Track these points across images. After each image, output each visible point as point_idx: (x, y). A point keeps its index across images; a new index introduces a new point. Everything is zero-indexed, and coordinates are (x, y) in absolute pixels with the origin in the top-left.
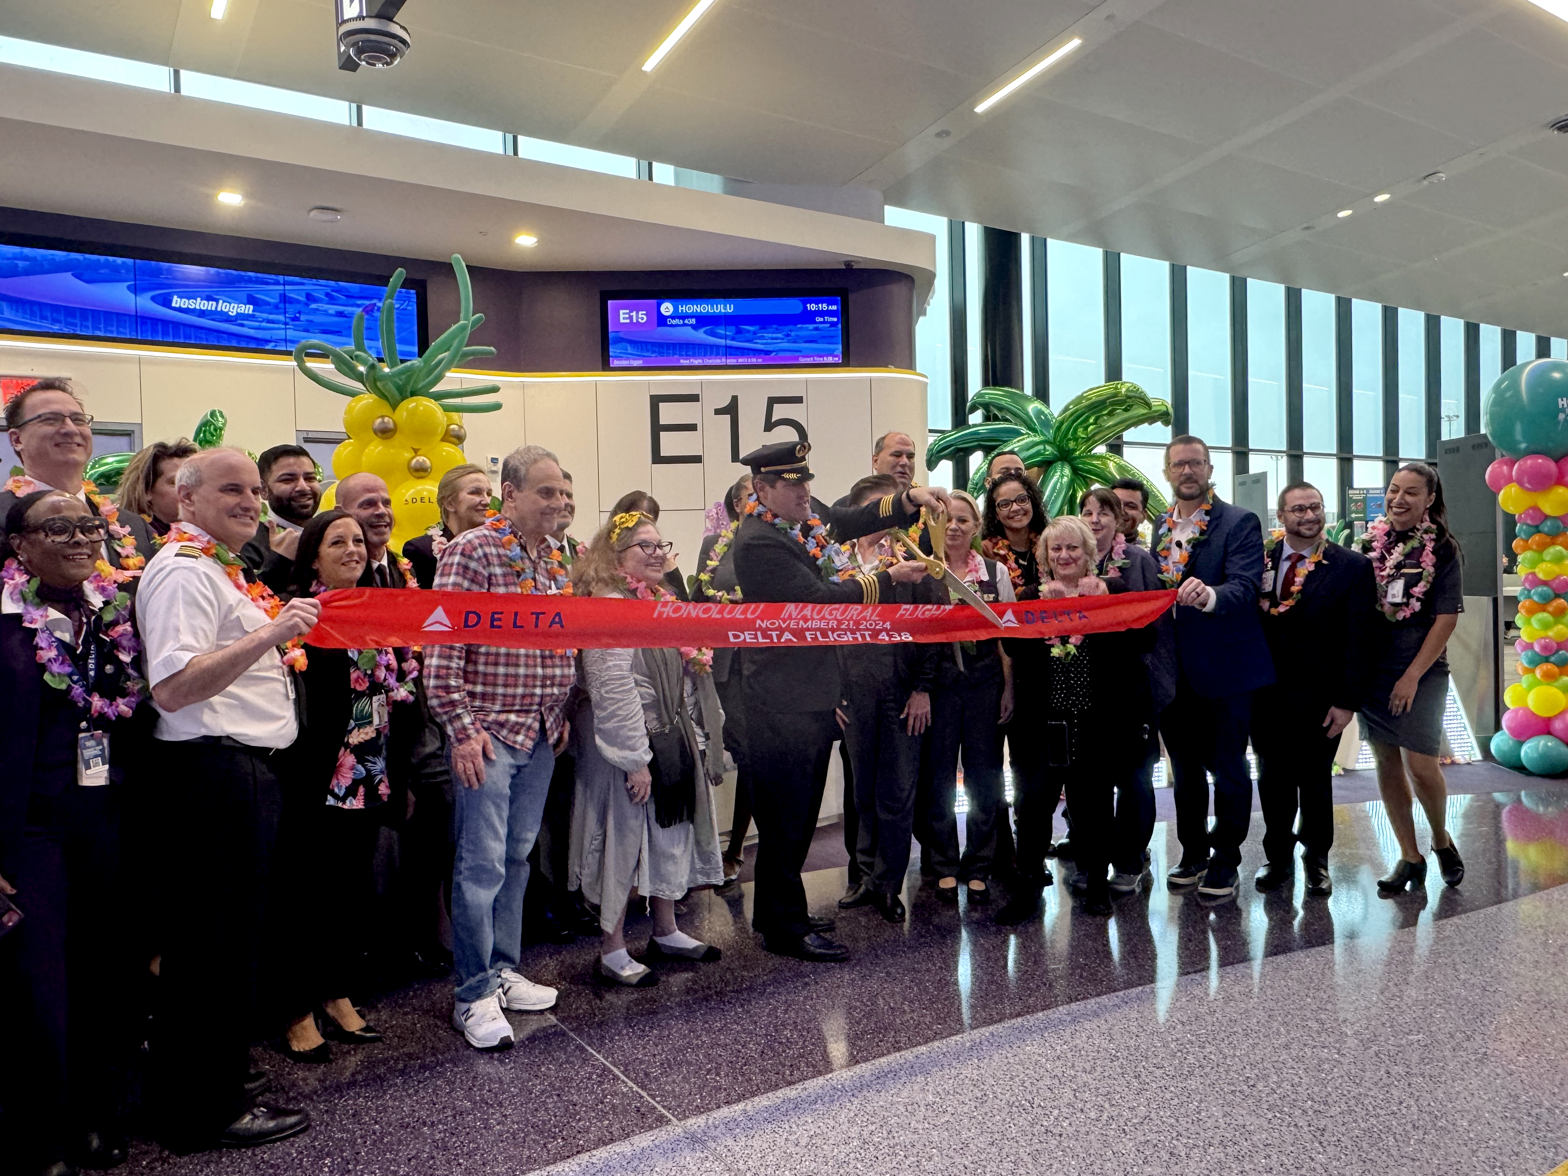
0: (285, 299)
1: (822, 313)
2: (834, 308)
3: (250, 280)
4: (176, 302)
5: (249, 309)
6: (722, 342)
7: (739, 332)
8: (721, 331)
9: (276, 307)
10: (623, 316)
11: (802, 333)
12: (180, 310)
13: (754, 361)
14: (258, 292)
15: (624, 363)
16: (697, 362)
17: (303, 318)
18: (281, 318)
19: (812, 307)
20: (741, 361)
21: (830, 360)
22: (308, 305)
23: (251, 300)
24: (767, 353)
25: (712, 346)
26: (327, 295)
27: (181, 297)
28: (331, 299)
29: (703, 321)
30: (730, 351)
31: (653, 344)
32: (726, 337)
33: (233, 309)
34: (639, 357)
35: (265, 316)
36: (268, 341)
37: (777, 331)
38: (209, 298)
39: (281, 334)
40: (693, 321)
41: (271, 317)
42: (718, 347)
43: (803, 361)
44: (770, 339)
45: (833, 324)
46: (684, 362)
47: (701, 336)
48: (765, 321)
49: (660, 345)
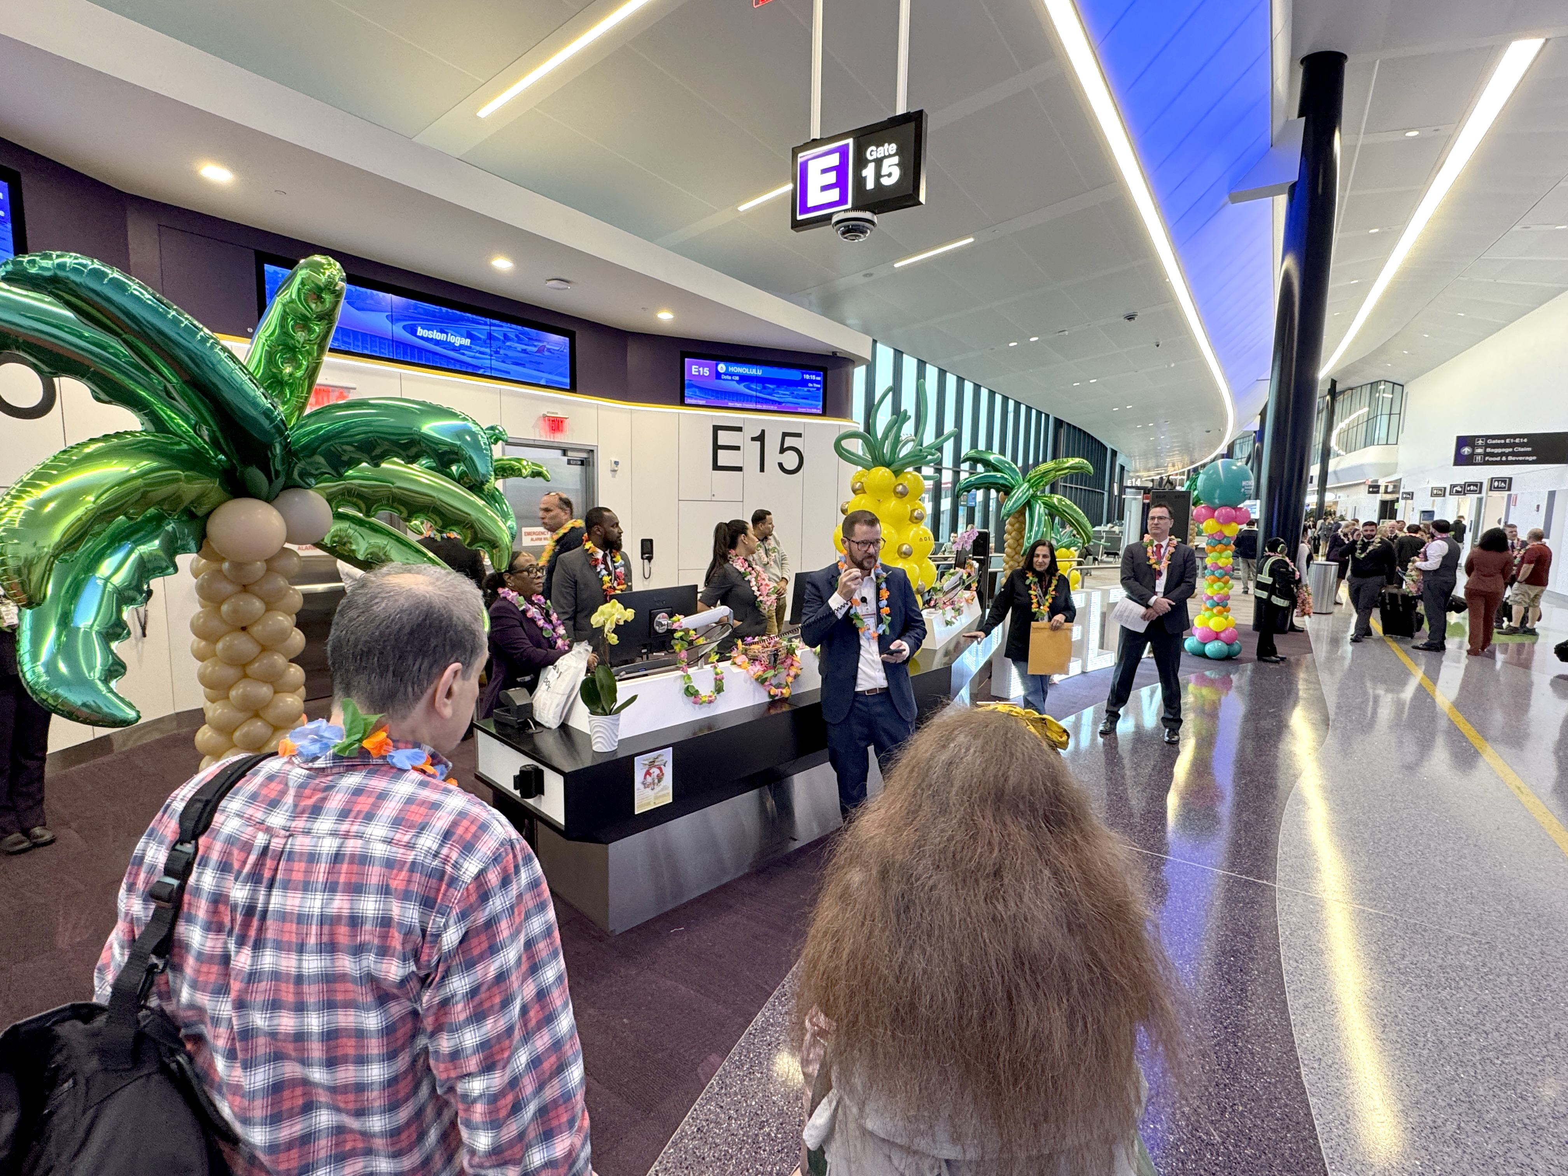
0: (490, 336)
1: (812, 381)
2: (819, 378)
3: (468, 320)
4: (421, 332)
5: (467, 342)
6: (754, 393)
7: (764, 388)
8: (753, 386)
9: (485, 342)
10: (694, 370)
11: (800, 393)
12: (422, 338)
13: (772, 408)
14: (474, 329)
15: (693, 402)
16: (738, 405)
17: (502, 352)
18: (488, 350)
19: (807, 377)
20: (765, 407)
21: (814, 411)
22: (504, 342)
23: (469, 336)
24: (780, 403)
25: (748, 396)
26: (517, 336)
27: (423, 328)
28: (520, 341)
29: (743, 378)
30: (759, 400)
31: (713, 391)
32: (756, 391)
33: (459, 341)
34: (702, 398)
35: (478, 348)
36: (480, 368)
37: (786, 390)
38: (442, 331)
39: (487, 363)
40: (737, 378)
41: (482, 349)
42: (752, 396)
43: (800, 410)
44: (783, 395)
45: (818, 389)
46: (730, 404)
47: (741, 388)
48: (780, 383)
49: (717, 392)
